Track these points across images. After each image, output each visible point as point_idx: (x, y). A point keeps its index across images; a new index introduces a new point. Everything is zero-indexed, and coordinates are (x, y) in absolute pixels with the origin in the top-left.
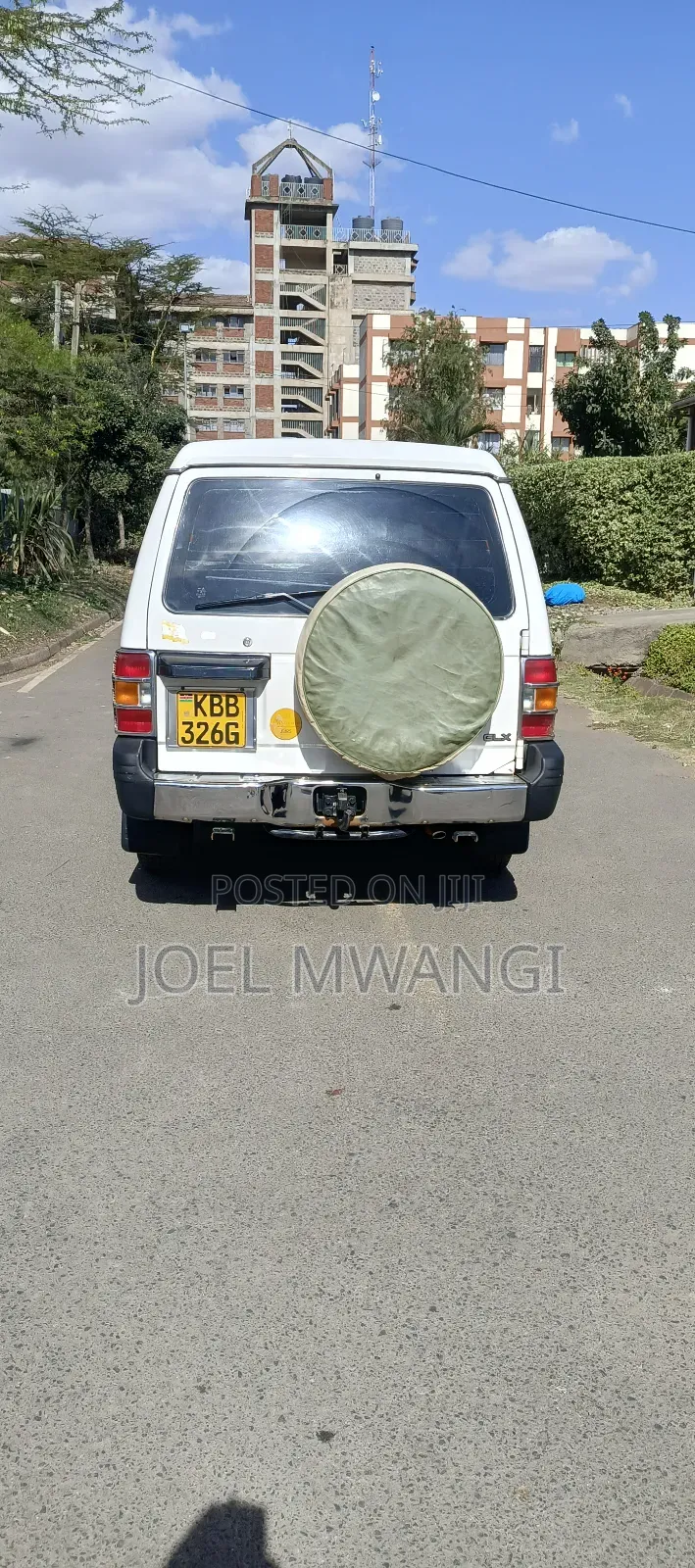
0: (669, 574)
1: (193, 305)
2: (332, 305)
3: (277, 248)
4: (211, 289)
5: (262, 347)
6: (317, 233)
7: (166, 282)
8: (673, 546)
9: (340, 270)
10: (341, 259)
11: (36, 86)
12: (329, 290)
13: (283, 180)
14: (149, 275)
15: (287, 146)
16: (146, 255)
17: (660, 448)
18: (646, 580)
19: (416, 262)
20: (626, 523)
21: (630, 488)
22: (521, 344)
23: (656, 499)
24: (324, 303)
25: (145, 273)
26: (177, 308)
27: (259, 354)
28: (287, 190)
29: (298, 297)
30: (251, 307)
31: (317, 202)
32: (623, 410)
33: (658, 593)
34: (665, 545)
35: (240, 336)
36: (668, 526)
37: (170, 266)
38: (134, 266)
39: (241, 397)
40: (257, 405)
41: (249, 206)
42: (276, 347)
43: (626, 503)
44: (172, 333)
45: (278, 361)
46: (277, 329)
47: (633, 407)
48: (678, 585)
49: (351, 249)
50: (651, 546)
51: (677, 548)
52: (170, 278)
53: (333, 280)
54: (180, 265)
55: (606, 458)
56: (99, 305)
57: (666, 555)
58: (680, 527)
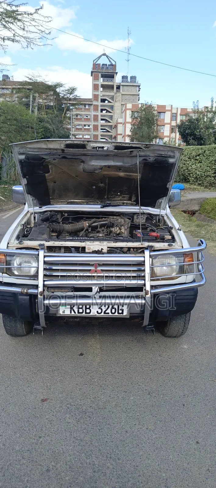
0: (210, 181)
1: (75, 101)
2: (116, 101)
3: (100, 85)
4: (80, 96)
5: (95, 113)
6: (111, 80)
7: (67, 94)
8: (211, 173)
9: (118, 91)
10: (118, 87)
11: (18, 34)
12: (115, 97)
13: (102, 65)
14: (62, 92)
15: (103, 55)
16: (61, 87)
17: (208, 143)
18: (203, 183)
19: (140, 88)
20: (197, 166)
21: (199, 155)
22: (170, 112)
23: (206, 159)
24: (113, 100)
25: (61, 92)
26: (70, 102)
27: (94, 116)
28: (103, 68)
29: (106, 99)
30: (92, 102)
31: (112, 71)
32: (197, 132)
33: (206, 187)
34: (209, 172)
35: (88, 110)
36: (210, 167)
37: (68, 90)
38: (58, 90)
39: (89, 128)
40: (94, 130)
41: (92, 72)
42: (99, 113)
43: (197, 160)
44: (68, 109)
45: (100, 118)
46: (100, 108)
47: (200, 131)
48: (212, 185)
49: (121, 85)
50: (204, 173)
51: (212, 174)
52: (68, 93)
53: (116, 94)
54: (71, 90)
55: (191, 146)
56: (47, 101)
57: (209, 176)
58: (213, 167)
